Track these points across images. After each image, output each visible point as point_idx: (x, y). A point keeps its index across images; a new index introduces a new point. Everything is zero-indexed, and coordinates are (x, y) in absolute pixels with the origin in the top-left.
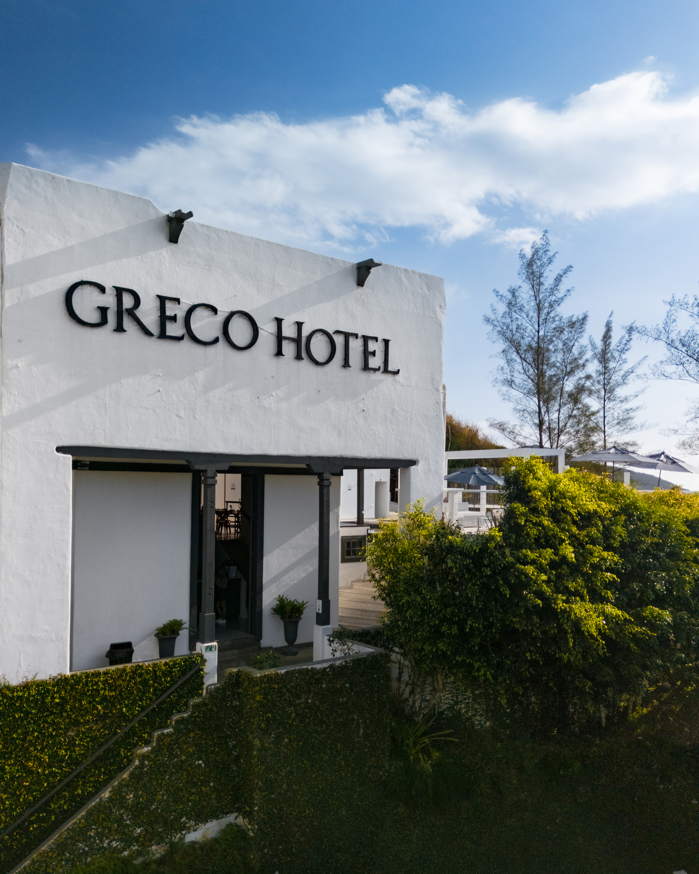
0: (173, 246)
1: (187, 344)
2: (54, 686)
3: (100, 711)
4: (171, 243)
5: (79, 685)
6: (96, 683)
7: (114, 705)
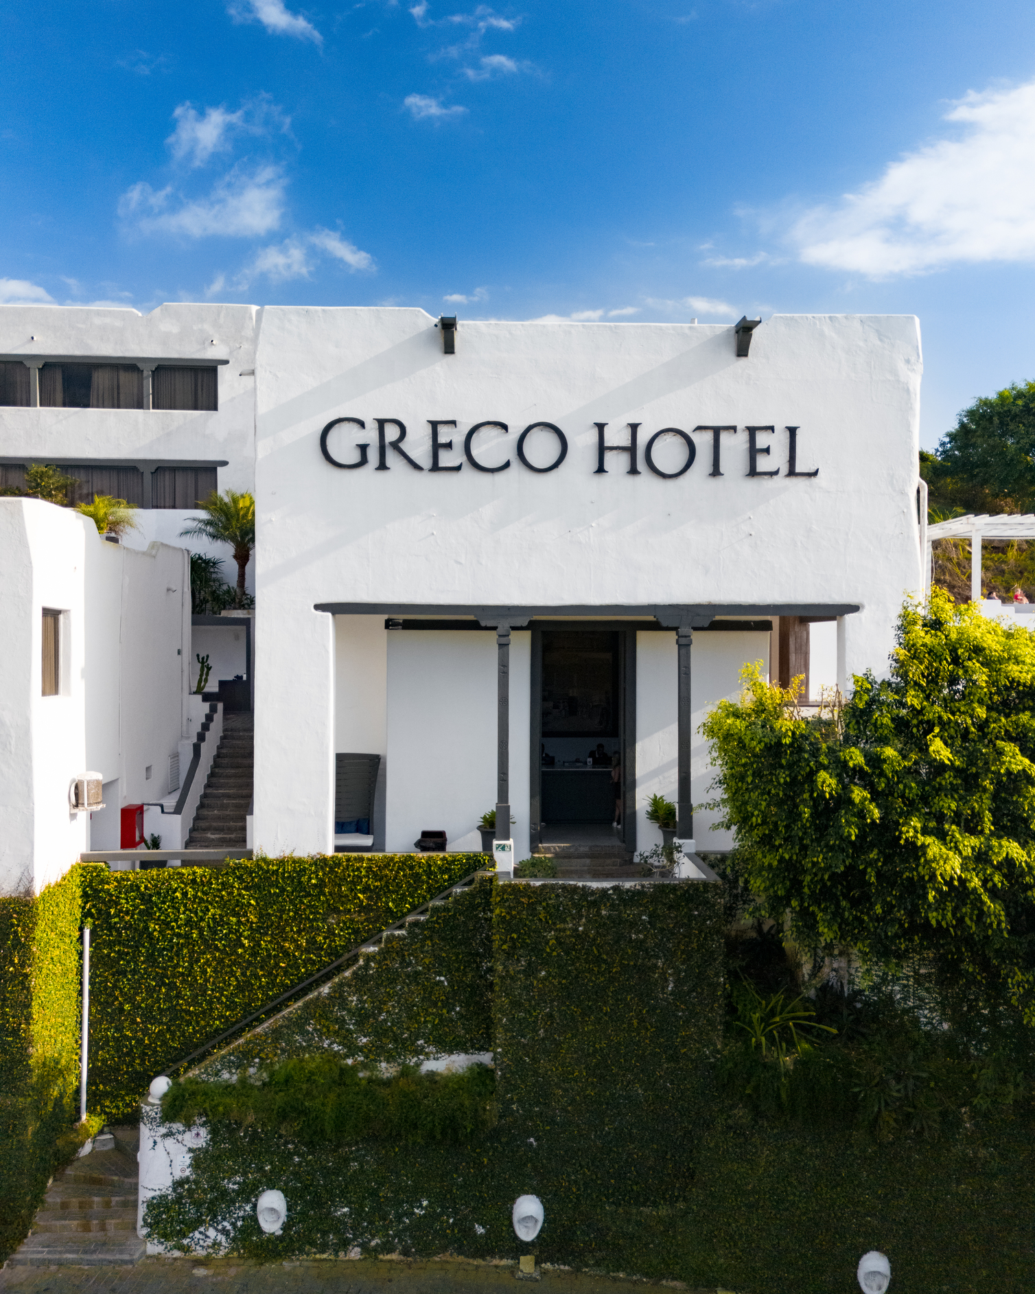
0: (450, 357)
1: (468, 473)
2: (311, 865)
3: (363, 902)
4: (447, 355)
5: (339, 868)
6: (358, 869)
7: (378, 898)
